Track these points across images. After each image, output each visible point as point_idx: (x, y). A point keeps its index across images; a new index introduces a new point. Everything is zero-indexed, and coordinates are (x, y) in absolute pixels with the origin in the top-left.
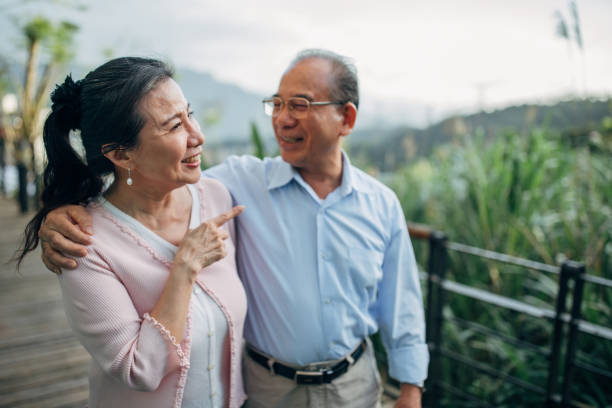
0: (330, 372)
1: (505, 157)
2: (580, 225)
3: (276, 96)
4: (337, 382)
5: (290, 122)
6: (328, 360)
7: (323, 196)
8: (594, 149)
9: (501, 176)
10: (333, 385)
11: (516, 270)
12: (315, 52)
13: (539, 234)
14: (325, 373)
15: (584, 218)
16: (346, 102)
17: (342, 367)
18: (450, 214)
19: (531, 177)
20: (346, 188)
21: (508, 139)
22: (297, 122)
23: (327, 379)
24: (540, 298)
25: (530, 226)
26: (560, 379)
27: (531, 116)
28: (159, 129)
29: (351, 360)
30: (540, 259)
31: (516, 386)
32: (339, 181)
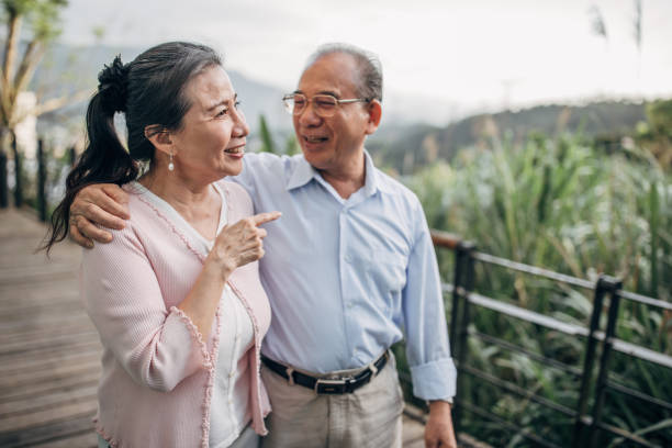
0: (353, 381)
1: (535, 162)
2: (613, 238)
3: (296, 92)
4: (358, 392)
5: (316, 121)
6: (350, 368)
7: (347, 196)
8: (628, 156)
9: (531, 181)
10: (356, 396)
11: (545, 284)
12: (337, 46)
13: (568, 245)
14: (348, 381)
15: (618, 230)
16: (372, 99)
17: (364, 377)
18: (473, 222)
19: (563, 184)
20: (370, 189)
21: (539, 142)
22: (323, 120)
23: (349, 388)
24: (570, 314)
25: (559, 238)
26: (591, 402)
27: (563, 118)
28: (205, 114)
29: (374, 370)
30: (570, 272)
31: (544, 406)
32: (362, 181)
